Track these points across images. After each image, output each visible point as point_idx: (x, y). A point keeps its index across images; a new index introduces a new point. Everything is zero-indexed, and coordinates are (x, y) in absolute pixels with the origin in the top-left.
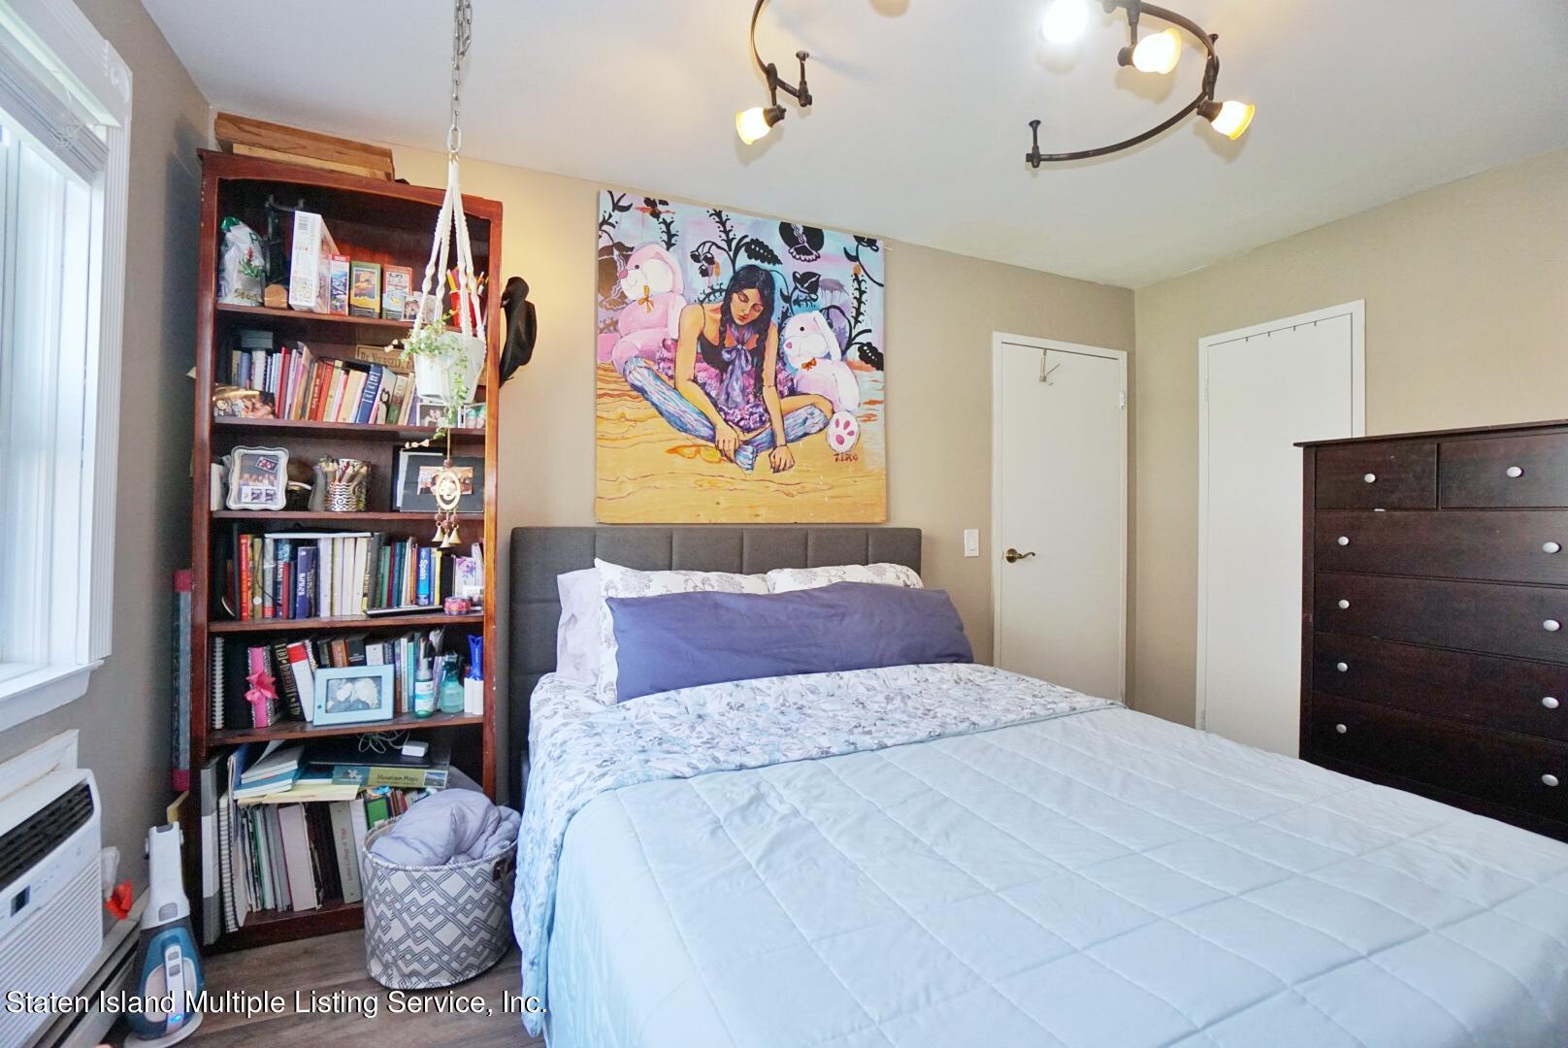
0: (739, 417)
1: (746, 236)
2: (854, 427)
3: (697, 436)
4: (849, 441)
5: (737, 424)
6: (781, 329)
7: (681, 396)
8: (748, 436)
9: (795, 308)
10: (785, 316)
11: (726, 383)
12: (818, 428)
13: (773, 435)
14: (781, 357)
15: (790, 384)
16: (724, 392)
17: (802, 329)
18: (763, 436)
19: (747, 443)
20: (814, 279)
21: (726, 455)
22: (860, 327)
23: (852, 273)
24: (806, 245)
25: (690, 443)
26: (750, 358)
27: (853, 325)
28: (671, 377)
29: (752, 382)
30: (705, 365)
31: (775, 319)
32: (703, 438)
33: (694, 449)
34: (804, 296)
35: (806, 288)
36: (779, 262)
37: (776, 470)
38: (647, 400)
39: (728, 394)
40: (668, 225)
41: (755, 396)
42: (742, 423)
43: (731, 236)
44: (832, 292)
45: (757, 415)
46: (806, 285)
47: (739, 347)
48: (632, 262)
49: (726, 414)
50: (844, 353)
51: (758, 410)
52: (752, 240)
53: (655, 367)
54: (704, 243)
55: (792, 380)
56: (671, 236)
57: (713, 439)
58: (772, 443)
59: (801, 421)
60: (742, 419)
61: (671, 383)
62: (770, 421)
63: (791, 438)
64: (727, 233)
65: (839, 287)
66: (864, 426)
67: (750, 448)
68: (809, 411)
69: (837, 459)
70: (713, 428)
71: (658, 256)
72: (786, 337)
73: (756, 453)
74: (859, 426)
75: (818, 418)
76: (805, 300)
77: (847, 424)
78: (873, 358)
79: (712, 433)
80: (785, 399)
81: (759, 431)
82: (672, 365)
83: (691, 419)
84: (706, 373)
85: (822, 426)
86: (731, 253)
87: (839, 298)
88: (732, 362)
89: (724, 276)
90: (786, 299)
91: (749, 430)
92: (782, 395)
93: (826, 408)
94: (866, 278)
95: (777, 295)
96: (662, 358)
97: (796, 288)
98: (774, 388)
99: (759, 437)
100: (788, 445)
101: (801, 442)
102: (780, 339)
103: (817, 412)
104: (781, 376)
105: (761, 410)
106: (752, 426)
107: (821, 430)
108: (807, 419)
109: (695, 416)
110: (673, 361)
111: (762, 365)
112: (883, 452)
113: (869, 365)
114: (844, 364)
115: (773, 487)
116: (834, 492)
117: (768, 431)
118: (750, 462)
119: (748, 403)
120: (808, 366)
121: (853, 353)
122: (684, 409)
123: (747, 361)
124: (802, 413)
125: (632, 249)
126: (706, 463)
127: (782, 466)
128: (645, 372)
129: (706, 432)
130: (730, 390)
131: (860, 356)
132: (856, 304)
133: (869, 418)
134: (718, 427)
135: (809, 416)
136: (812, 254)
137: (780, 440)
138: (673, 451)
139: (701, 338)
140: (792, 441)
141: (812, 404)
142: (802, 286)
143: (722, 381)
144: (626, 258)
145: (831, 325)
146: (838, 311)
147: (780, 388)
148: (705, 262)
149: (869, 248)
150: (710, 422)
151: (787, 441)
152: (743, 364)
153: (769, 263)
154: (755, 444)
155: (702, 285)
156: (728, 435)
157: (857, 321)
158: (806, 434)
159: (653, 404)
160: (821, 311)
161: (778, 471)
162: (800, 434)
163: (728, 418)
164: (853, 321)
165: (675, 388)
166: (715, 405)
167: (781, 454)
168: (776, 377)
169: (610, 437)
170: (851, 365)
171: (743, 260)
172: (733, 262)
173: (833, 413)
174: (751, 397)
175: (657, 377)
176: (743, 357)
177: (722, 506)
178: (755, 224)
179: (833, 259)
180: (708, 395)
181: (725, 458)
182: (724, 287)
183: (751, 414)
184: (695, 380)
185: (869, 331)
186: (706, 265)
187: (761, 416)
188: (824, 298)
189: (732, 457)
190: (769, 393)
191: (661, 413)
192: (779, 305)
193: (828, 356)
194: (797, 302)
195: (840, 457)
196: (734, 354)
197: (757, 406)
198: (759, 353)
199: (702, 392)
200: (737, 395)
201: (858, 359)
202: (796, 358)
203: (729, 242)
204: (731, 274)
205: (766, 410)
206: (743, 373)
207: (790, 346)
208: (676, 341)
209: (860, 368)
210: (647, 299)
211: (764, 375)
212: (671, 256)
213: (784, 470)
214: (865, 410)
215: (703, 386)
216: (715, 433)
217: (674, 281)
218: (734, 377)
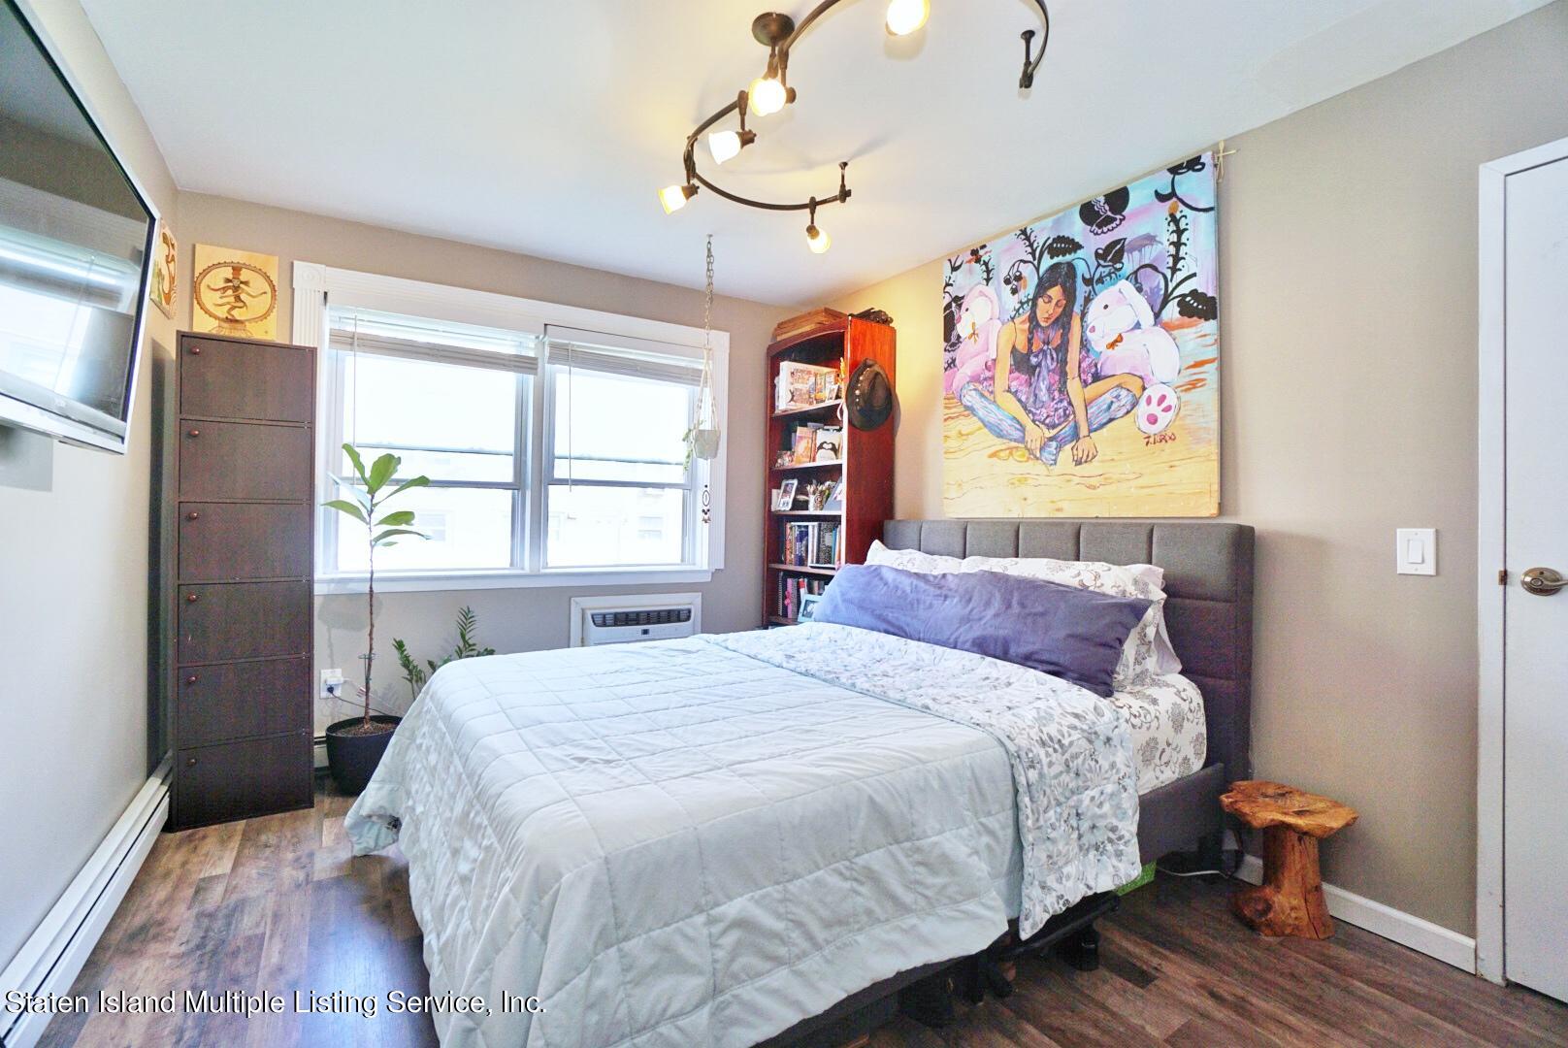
0: (1045, 415)
1: (1049, 238)
2: (1171, 400)
3: (1011, 440)
4: (1164, 419)
5: (1043, 423)
6: (1083, 315)
7: (998, 406)
8: (1053, 432)
9: (1097, 288)
10: (1088, 300)
11: (1033, 386)
12: (1126, 411)
13: (1076, 428)
14: (1084, 344)
15: (1093, 370)
16: (1032, 395)
17: (1106, 307)
18: (1066, 429)
19: (1051, 439)
20: (1118, 247)
21: (1033, 454)
22: (1179, 276)
23: (1167, 215)
24: (1109, 213)
25: (1004, 447)
26: (1055, 356)
27: (1169, 277)
28: (992, 392)
29: (1057, 378)
30: (1016, 374)
31: (1077, 309)
32: (1015, 440)
33: (1008, 451)
34: (1107, 270)
35: (1110, 261)
36: (1080, 247)
37: (1078, 463)
38: (975, 415)
39: (1036, 396)
40: (986, 264)
41: (1060, 391)
42: (1047, 421)
43: (1035, 245)
44: (1140, 251)
45: (1061, 410)
46: (1109, 258)
47: (1045, 348)
48: (963, 308)
49: (1034, 414)
50: (1157, 315)
51: (1062, 405)
52: (1054, 239)
53: (980, 387)
54: (1013, 265)
55: (1096, 366)
56: (988, 271)
57: (1022, 440)
58: (1076, 436)
59: (1105, 406)
60: (1048, 416)
61: (991, 397)
62: (1074, 413)
63: (1095, 426)
64: (1031, 245)
65: (1150, 239)
66: (1185, 397)
67: (1054, 444)
68: (1115, 394)
69: (1147, 443)
70: (1023, 429)
71: (982, 294)
72: (1088, 322)
73: (1059, 448)
74: (1179, 398)
75: (1125, 398)
76: (1109, 274)
77: (1163, 398)
78: (1201, 307)
79: (1022, 435)
80: (1089, 387)
81: (1063, 426)
82: (992, 382)
83: (1007, 425)
84: (1018, 382)
85: (1129, 407)
86: (1036, 262)
87: (1149, 254)
88: (1039, 365)
89: (1029, 289)
90: (1088, 282)
91: (1054, 426)
92: (1085, 384)
93: (1136, 388)
94: (1187, 211)
95: (1079, 280)
96: (984, 379)
97: (1099, 265)
98: (1078, 379)
99: (1064, 431)
100: (1091, 435)
101: (1104, 430)
102: (1082, 326)
103: (1124, 393)
104: (1084, 365)
105: (1065, 403)
106: (1057, 422)
107: (1128, 412)
108: (1112, 402)
109: (1009, 422)
110: (992, 378)
111: (1066, 358)
112: (1215, 425)
113: (1195, 318)
114: (1158, 328)
115: (1076, 480)
116: (1141, 482)
117: (1072, 424)
118: (1054, 458)
119: (1053, 399)
120: (1112, 345)
121: (1172, 311)
122: (1001, 417)
123: (1052, 359)
124: (1108, 398)
125: (963, 298)
126: (1017, 465)
127: (1085, 458)
128: (973, 393)
129: (1017, 434)
130: (1037, 392)
131: (1180, 313)
132: (1172, 250)
133: (1193, 385)
134: (1027, 429)
135: (1114, 400)
136: (1115, 219)
137: (1084, 431)
138: (994, 455)
139: (1014, 350)
140: (1096, 430)
141: (1117, 386)
142: (1105, 261)
143: (1031, 385)
144: (959, 306)
145: (1140, 290)
146: (1149, 270)
147: (1083, 377)
148: (1014, 280)
149: (1190, 172)
150: (1021, 425)
151: (1090, 431)
152: (1049, 363)
153: (1070, 254)
154: (1059, 439)
155: (1012, 302)
156: (1036, 434)
157: (1174, 270)
158: (1111, 420)
159: (980, 419)
160: (1127, 279)
161: (1080, 463)
162: (1105, 421)
163: (1036, 418)
164: (1168, 273)
165: (995, 401)
166: (1025, 408)
167: (1084, 444)
168: (1080, 367)
169: (952, 450)
170: (1168, 327)
171: (1047, 262)
172: (1038, 269)
173: (1144, 389)
174: (1056, 394)
175: (982, 395)
176: (1049, 356)
177: (1029, 502)
178: (1057, 222)
179: (1144, 211)
180: (1019, 400)
181: (1032, 457)
182: (1031, 297)
183: (1056, 410)
184: (1009, 391)
185: (1194, 275)
186: (1016, 283)
187: (1065, 411)
188: (1129, 263)
189: (1038, 455)
190: (1074, 386)
191: (985, 426)
192: (1082, 290)
193: (1138, 326)
194: (1101, 280)
195: (1151, 440)
196: (1040, 356)
197: (1061, 401)
198: (1063, 348)
199: (1014, 399)
200: (1044, 395)
201: (1178, 316)
202: (1098, 341)
203: (1033, 253)
204: (1036, 281)
205: (1070, 403)
206: (1049, 371)
207: (1093, 330)
208: (995, 360)
209: (1181, 326)
210: (974, 333)
211: (1067, 369)
212: (990, 290)
213: (1086, 462)
214: (1188, 376)
215: (1015, 394)
216: (1024, 434)
217: (992, 309)
218: (1041, 378)
